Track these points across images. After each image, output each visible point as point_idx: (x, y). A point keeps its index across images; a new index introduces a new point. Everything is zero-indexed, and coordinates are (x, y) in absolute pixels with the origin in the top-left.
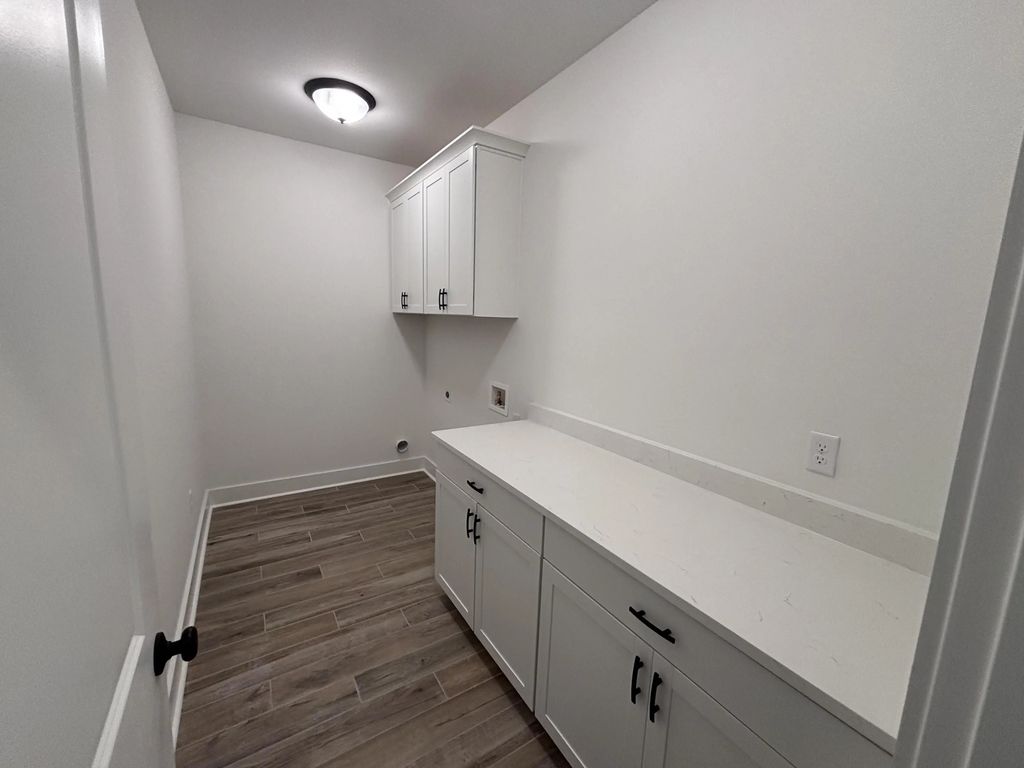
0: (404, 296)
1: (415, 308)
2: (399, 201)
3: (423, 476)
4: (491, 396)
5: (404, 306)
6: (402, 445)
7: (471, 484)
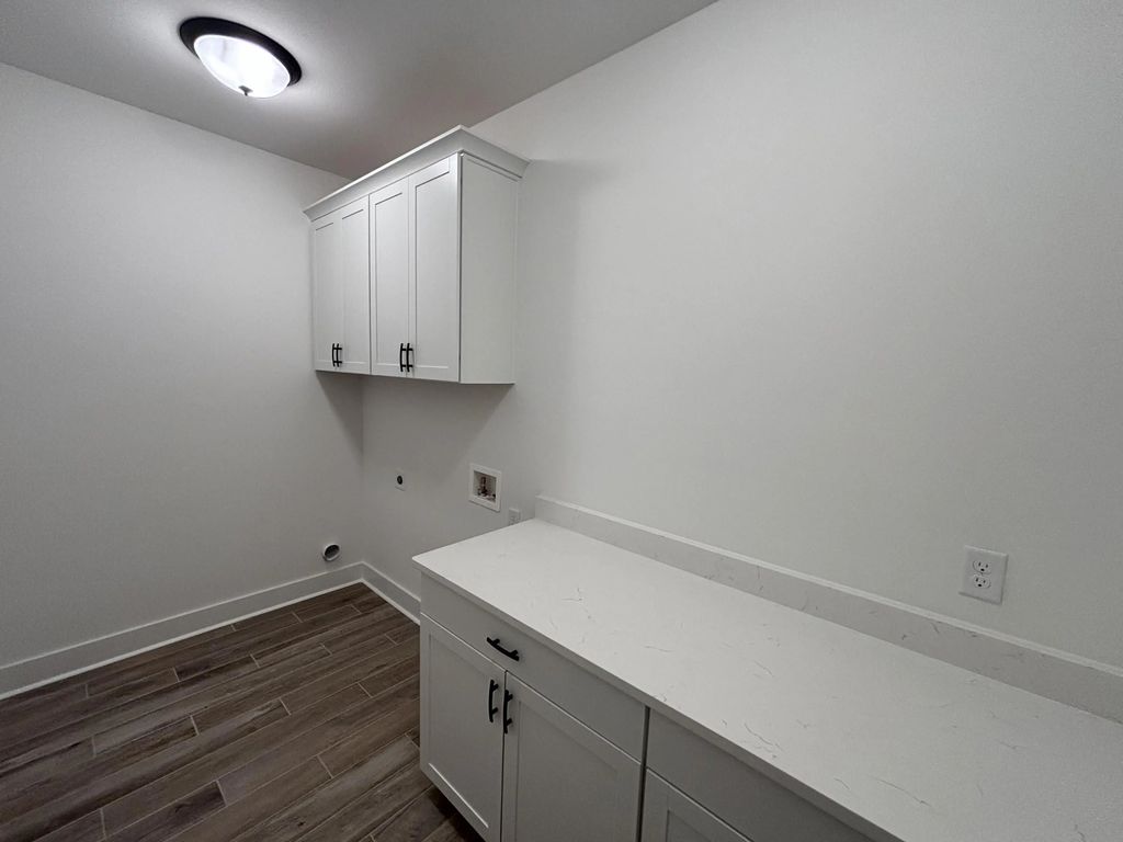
0: (337, 349)
1: (354, 365)
2: (325, 221)
3: (361, 590)
4: (472, 484)
5: (337, 362)
6: (332, 550)
7: (495, 643)
